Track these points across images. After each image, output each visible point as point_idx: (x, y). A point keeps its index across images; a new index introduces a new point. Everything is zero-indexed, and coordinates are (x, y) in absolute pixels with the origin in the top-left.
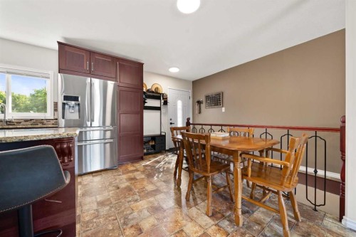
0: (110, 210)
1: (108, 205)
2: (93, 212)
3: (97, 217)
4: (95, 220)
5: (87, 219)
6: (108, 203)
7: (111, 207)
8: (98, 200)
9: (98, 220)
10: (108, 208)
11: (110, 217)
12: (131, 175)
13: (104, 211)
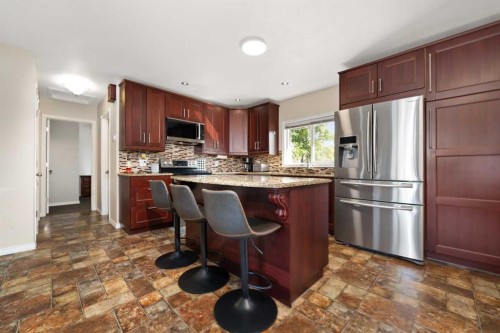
0: (344, 315)
1: (348, 307)
2: (327, 299)
3: (324, 308)
4: (318, 310)
5: (315, 301)
6: (353, 304)
7: (349, 313)
8: (346, 291)
9: (320, 313)
10: (345, 310)
11: (335, 322)
12: (441, 293)
13: (337, 309)
